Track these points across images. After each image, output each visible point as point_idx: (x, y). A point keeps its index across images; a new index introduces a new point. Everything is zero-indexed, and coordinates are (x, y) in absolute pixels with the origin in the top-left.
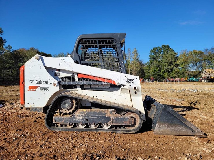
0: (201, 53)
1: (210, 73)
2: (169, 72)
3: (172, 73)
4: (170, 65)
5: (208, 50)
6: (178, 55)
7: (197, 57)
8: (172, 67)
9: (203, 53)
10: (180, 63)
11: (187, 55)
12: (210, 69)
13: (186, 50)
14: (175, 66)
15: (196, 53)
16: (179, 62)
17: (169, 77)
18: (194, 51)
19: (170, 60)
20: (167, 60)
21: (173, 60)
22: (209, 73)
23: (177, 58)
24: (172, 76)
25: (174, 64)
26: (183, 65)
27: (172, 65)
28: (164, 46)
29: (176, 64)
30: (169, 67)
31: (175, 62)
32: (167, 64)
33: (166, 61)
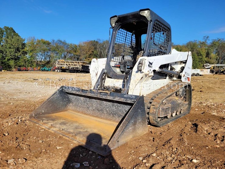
0: (49, 44)
1: (63, 63)
2: (16, 60)
3: (20, 61)
4: (16, 52)
5: (55, 41)
6: (25, 42)
7: (45, 47)
8: (20, 54)
9: (50, 43)
10: (28, 50)
11: (35, 44)
12: (63, 60)
13: (34, 38)
14: (22, 53)
15: (44, 43)
16: (26, 49)
17: (16, 65)
18: (42, 40)
19: (16, 46)
20: (12, 45)
21: (20, 46)
22: (61, 63)
23: (24, 45)
24: (20, 65)
25: (22, 51)
26: (32, 53)
27: (19, 52)
28: (7, 28)
29: (23, 51)
30: (16, 54)
31: (22, 49)
32: (12, 50)
33: (12, 47)
